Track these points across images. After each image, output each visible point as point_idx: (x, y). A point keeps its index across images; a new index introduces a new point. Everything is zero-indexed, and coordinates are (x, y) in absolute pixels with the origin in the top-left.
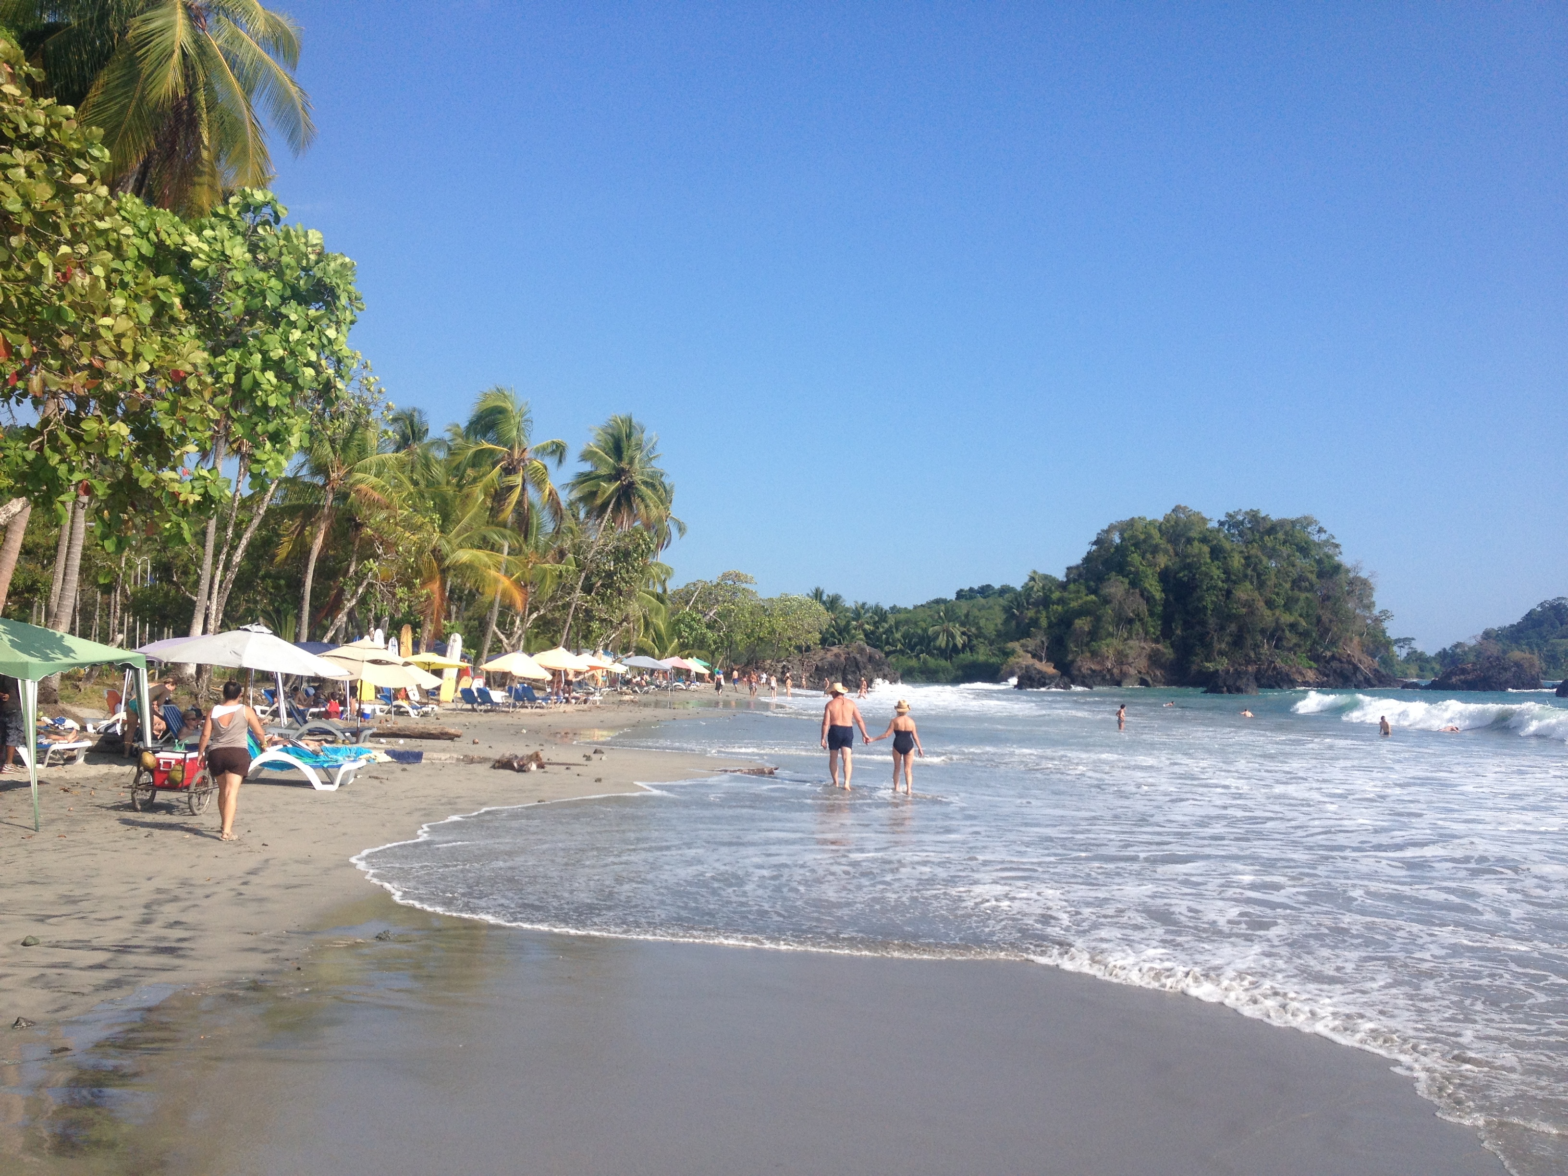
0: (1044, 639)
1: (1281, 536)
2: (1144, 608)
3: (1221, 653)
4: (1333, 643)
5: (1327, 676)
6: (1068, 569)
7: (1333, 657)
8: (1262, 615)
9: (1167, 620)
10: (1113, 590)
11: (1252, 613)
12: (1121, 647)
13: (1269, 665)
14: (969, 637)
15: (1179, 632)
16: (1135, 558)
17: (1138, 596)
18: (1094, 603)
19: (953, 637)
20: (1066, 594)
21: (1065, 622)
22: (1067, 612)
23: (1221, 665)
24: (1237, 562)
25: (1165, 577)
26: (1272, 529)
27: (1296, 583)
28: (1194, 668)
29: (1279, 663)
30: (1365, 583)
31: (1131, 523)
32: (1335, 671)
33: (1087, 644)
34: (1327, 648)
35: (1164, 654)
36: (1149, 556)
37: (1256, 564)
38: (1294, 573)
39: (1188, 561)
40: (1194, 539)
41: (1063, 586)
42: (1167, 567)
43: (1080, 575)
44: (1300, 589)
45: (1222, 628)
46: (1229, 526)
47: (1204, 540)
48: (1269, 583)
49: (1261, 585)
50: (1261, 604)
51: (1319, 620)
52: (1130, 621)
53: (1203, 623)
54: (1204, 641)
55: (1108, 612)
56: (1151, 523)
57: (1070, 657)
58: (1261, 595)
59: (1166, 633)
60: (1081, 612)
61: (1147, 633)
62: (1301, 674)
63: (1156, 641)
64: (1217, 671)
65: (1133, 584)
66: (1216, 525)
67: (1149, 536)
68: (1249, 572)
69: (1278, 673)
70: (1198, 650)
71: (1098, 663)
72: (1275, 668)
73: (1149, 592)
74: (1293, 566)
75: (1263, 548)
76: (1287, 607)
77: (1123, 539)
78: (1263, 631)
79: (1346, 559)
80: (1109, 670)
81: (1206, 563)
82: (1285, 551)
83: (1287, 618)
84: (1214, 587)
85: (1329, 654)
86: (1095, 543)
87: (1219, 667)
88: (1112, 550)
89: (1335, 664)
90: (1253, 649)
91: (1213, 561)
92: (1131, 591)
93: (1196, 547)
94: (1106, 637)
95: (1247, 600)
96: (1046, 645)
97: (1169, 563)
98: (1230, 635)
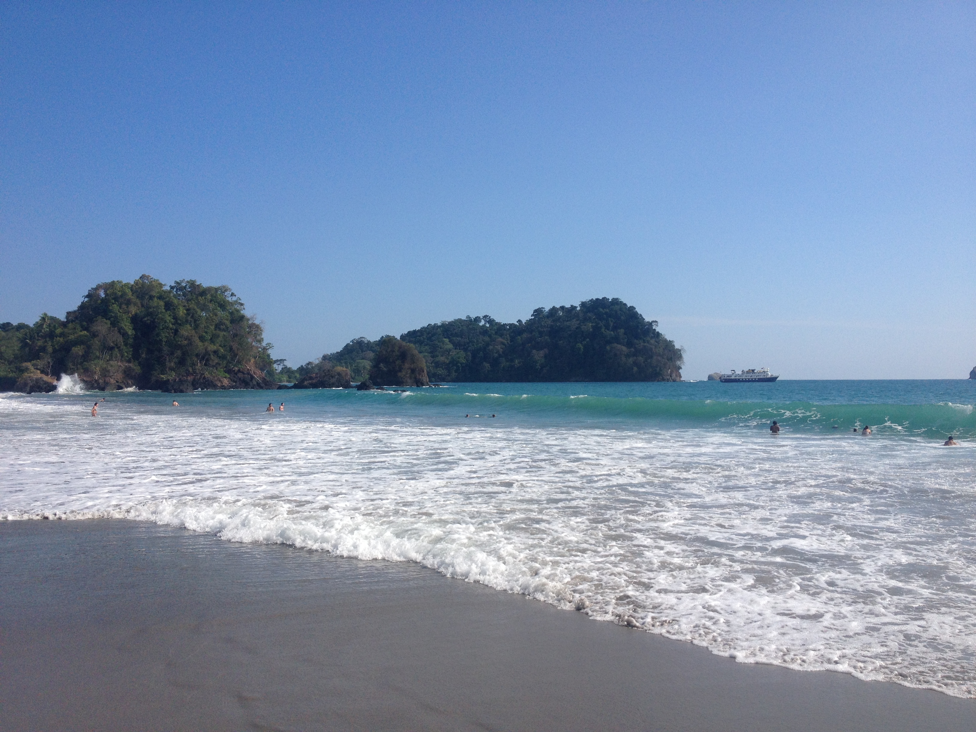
0: (50, 360)
1: (209, 297)
2: (120, 339)
3: (172, 369)
4: (239, 362)
5: (236, 382)
6: (68, 313)
7: (239, 371)
8: (197, 345)
9: (136, 348)
10: (99, 328)
11: (190, 344)
12: (105, 366)
13: (201, 376)
15: (144, 356)
16: (115, 307)
17: (116, 332)
18: (86, 336)
20: (66, 330)
21: (66, 348)
22: (67, 342)
23: (171, 376)
24: (181, 312)
25: (135, 320)
26: (204, 292)
27: (217, 327)
28: (153, 379)
29: (207, 374)
30: (258, 327)
31: (112, 284)
32: (240, 379)
33: (81, 363)
34: (235, 366)
35: (134, 370)
36: (124, 306)
37: (193, 314)
38: (217, 320)
39: (150, 310)
40: (154, 297)
41: (64, 325)
42: (136, 314)
43: (76, 318)
44: (220, 329)
45: (172, 353)
46: (177, 289)
47: (160, 298)
48: (201, 326)
49: (196, 327)
50: (196, 339)
51: (231, 349)
52: (112, 349)
53: (160, 350)
54: (160, 360)
55: (96, 342)
56: (126, 285)
58: (196, 333)
59: (136, 356)
60: (76, 343)
61: (122, 356)
62: (220, 381)
63: (129, 361)
64: (168, 380)
65: (113, 324)
66: (169, 288)
67: (124, 294)
68: (189, 318)
69: (206, 381)
70: (157, 367)
71: (89, 376)
72: (204, 378)
73: (124, 330)
74: (216, 315)
75: (198, 304)
76: (212, 341)
77: (106, 295)
78: (197, 355)
79: (247, 312)
80: (96, 381)
81: (161, 312)
82: (211, 306)
83: (212, 347)
84: (167, 328)
85: (236, 369)
86: (87, 296)
87: (170, 378)
88: (99, 301)
89: (240, 375)
90: (192, 367)
91: (166, 311)
92: (112, 329)
93: (156, 302)
94: (95, 359)
95: (187, 336)
96: (51, 364)
97: (138, 312)
98: (177, 358)
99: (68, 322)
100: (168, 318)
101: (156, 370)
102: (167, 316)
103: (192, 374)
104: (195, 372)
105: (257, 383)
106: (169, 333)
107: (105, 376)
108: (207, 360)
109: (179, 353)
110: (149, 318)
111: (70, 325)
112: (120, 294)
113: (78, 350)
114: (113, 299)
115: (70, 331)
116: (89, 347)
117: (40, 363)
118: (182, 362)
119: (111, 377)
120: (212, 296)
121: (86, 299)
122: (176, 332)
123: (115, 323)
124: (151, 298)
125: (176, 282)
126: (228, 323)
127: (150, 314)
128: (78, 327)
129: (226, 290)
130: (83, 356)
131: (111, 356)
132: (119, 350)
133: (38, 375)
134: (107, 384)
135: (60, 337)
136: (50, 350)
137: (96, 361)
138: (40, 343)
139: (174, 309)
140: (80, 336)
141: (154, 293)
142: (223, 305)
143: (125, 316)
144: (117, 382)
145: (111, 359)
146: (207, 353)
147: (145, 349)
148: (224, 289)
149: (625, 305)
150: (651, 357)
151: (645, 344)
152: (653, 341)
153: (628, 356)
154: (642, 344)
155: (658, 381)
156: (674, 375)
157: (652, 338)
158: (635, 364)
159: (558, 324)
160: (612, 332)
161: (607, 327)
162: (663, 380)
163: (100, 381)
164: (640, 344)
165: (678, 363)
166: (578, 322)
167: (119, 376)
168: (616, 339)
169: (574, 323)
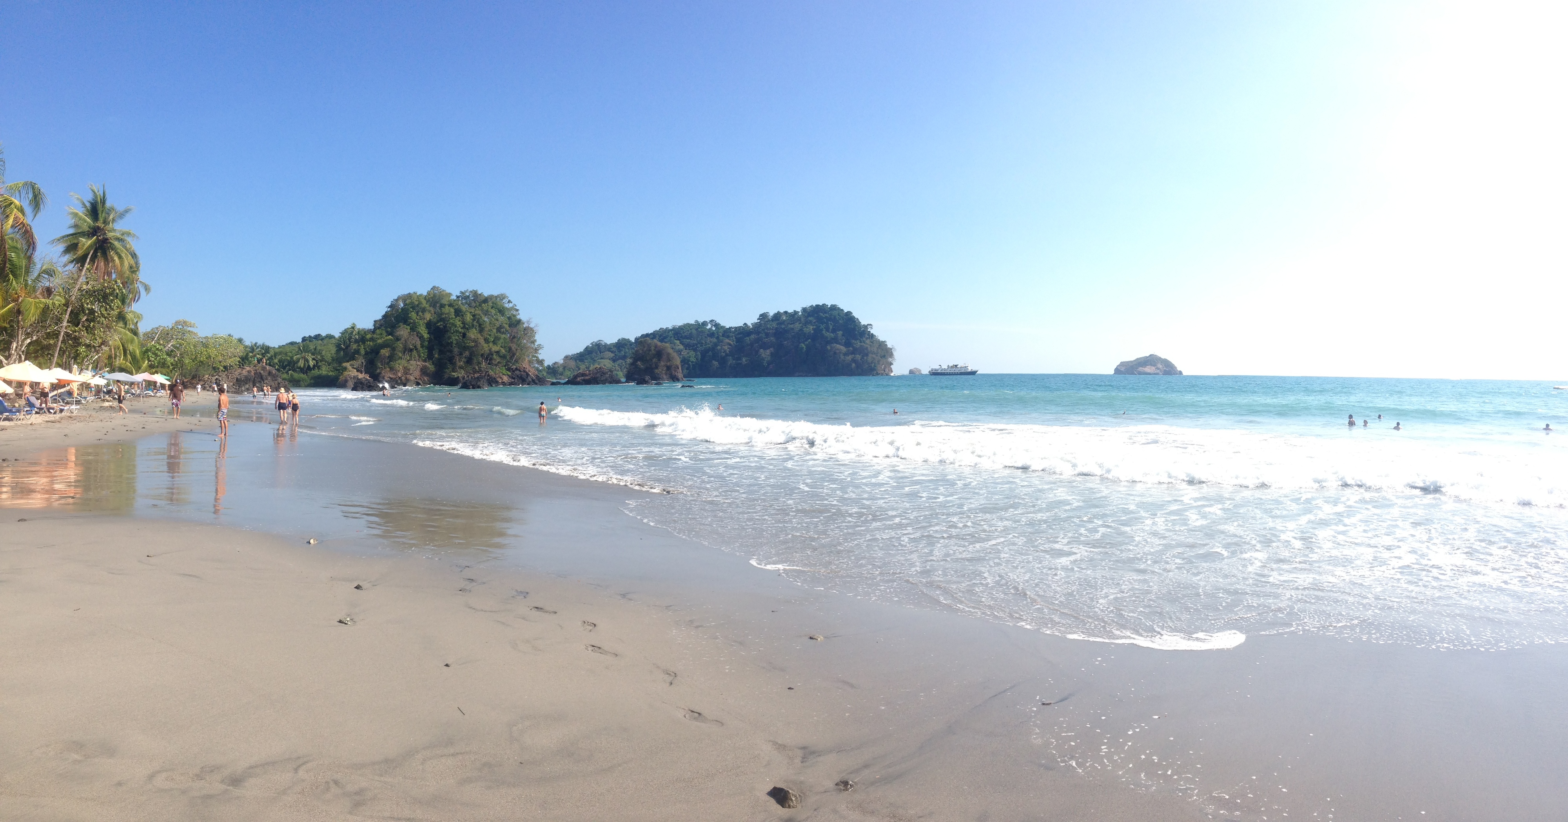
0: (363, 361)
1: (490, 304)
2: (418, 343)
3: (461, 368)
4: (516, 361)
5: (514, 379)
6: (375, 321)
7: (516, 369)
8: (483, 347)
9: (430, 350)
10: (402, 333)
11: (476, 346)
12: (406, 365)
13: (486, 373)
14: (317, 361)
15: (436, 356)
16: (413, 315)
17: (415, 336)
18: (391, 340)
19: (308, 361)
20: (375, 336)
21: (374, 352)
22: (375, 345)
23: (460, 374)
24: (468, 318)
25: (429, 325)
26: (485, 300)
28: (446, 376)
29: (491, 373)
30: (532, 329)
31: (409, 295)
32: (518, 376)
33: (388, 363)
34: (513, 364)
35: (429, 368)
36: (420, 314)
37: (478, 319)
38: (498, 324)
39: (443, 316)
40: (445, 305)
41: (373, 332)
42: (430, 320)
43: (381, 325)
44: (500, 332)
45: (461, 354)
46: (462, 298)
47: (450, 305)
48: (486, 329)
49: (481, 330)
50: (482, 341)
51: (510, 349)
52: (411, 350)
53: (451, 351)
54: (451, 360)
55: (400, 345)
56: (421, 295)
57: (378, 371)
58: (482, 336)
59: (430, 357)
60: (384, 345)
61: (419, 356)
62: (501, 378)
63: (425, 361)
64: (458, 377)
65: (412, 329)
66: (455, 298)
67: (420, 303)
68: (475, 323)
69: (490, 378)
70: (449, 366)
71: (394, 374)
72: (488, 375)
73: (420, 333)
74: (497, 320)
75: (482, 310)
76: (494, 343)
77: (405, 305)
78: (482, 355)
79: (523, 316)
80: (400, 378)
81: (452, 318)
82: (493, 311)
83: (495, 348)
84: (457, 331)
85: (515, 367)
86: (389, 307)
87: (459, 375)
88: (400, 310)
89: (517, 372)
90: (478, 365)
91: (456, 317)
92: (412, 333)
93: (447, 309)
94: (398, 359)
95: (474, 339)
96: (364, 364)
97: (431, 318)
98: (465, 358)
99: (375, 329)
100: (458, 323)
101: (448, 369)
102: (457, 321)
103: (478, 372)
104: (481, 370)
105: (532, 379)
106: (458, 336)
107: (407, 375)
108: (491, 359)
109: (467, 353)
110: (441, 323)
111: (378, 331)
112: (416, 303)
113: (385, 352)
114: (411, 308)
115: (378, 337)
116: (394, 349)
117: (356, 363)
118: (469, 361)
119: (411, 374)
120: (493, 303)
121: (389, 309)
122: (464, 335)
124: (442, 306)
125: (461, 292)
126: (507, 326)
127: (442, 320)
128: (384, 332)
129: (504, 298)
130: (389, 357)
131: (411, 356)
132: (417, 352)
133: (354, 373)
134: (407, 380)
135: (370, 341)
136: (363, 352)
137: (399, 361)
138: (355, 346)
139: (462, 315)
140: (386, 340)
141: (444, 301)
142: (502, 311)
143: (421, 322)
144: (416, 379)
145: (411, 359)
146: (491, 354)
147: (438, 350)
148: (502, 297)
149: (842, 310)
150: (867, 355)
151: (862, 344)
152: (868, 341)
153: (845, 354)
154: (859, 344)
155: (873, 375)
156: (887, 370)
157: (867, 338)
158: (854, 360)
159: (783, 326)
160: (832, 334)
161: (827, 330)
162: (878, 374)
163: (403, 378)
164: (857, 344)
165: (890, 359)
166: (801, 325)
167: (417, 373)
168: (835, 340)
169: (797, 326)
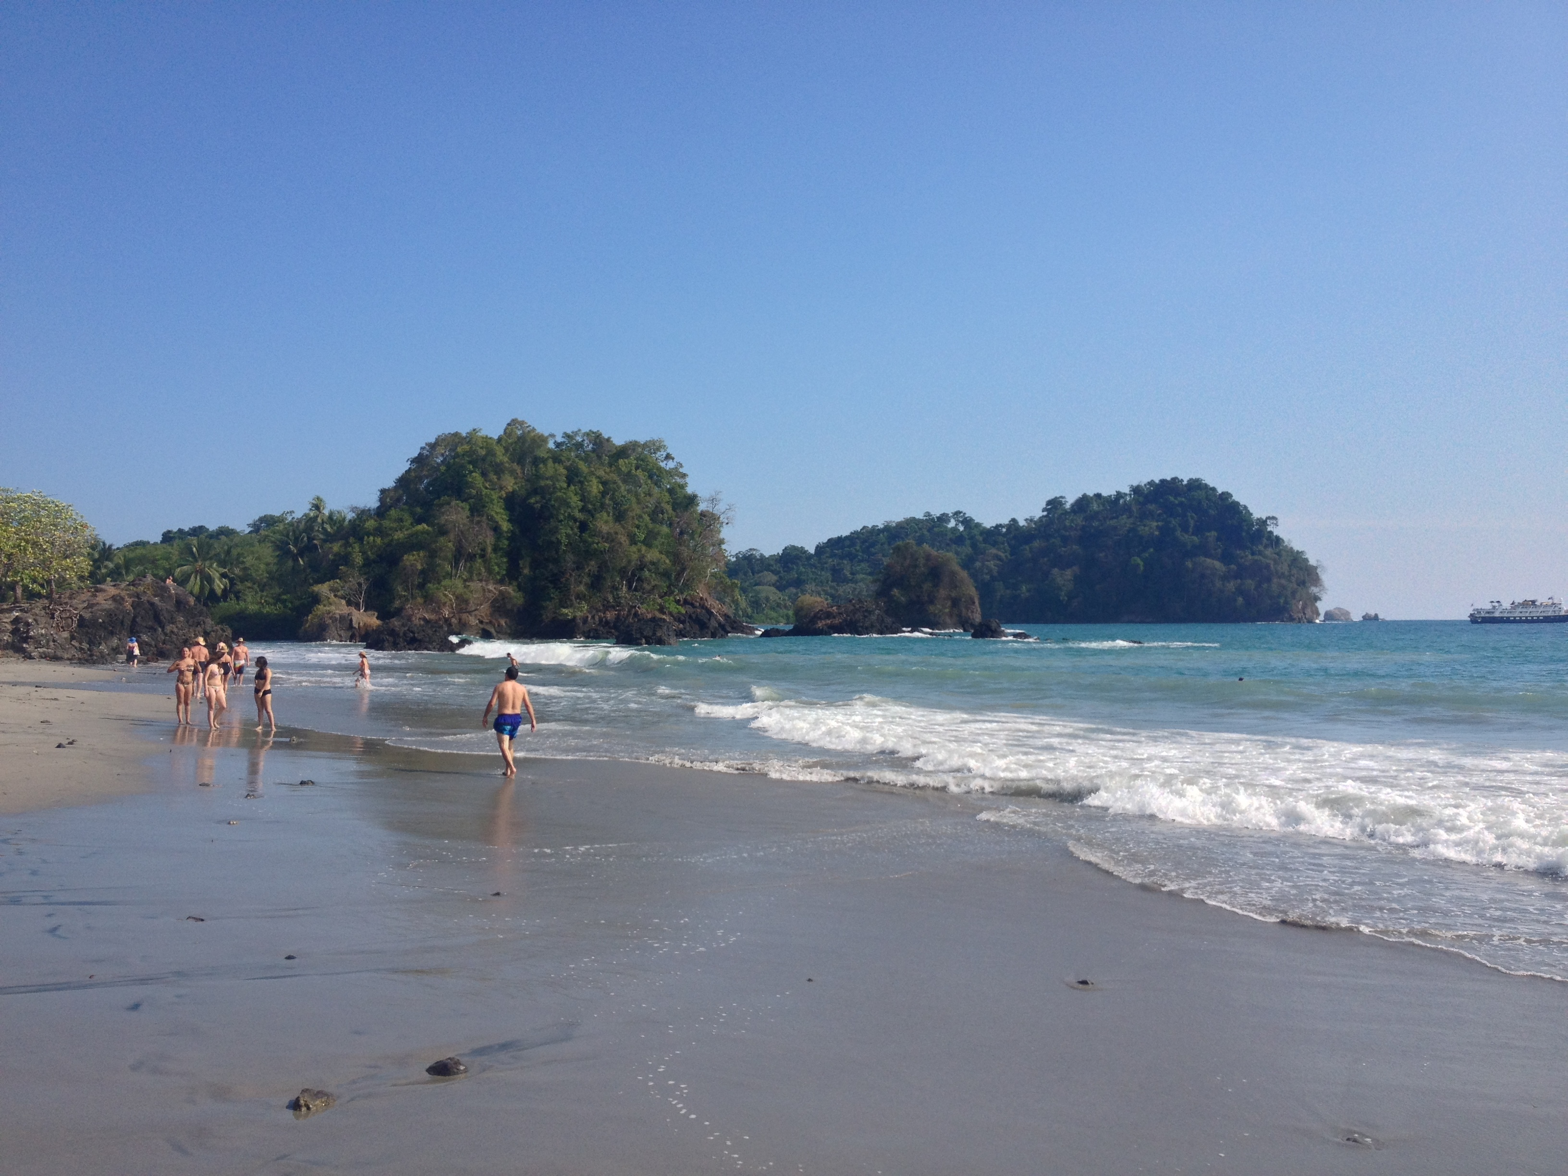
2: (490, 540)
3: (580, 597)
6: (381, 493)
8: (624, 552)
9: (513, 558)
10: (450, 517)
12: (460, 591)
14: (231, 581)
16: (474, 479)
17: (482, 525)
18: (428, 533)
19: (210, 580)
20: (384, 524)
21: (389, 558)
22: (389, 545)
23: (578, 611)
24: (595, 488)
26: (622, 452)
33: (420, 586)
34: (685, 590)
35: (511, 598)
36: (491, 477)
38: (651, 503)
39: (541, 484)
40: (543, 458)
41: (380, 515)
42: (513, 492)
43: (397, 501)
44: (656, 520)
46: (573, 447)
47: (553, 460)
48: (630, 514)
49: (620, 517)
50: (623, 539)
51: (677, 555)
52: (471, 557)
53: (557, 561)
54: (556, 580)
55: (448, 545)
56: (488, 437)
57: (397, 604)
58: (622, 527)
59: (512, 574)
60: (410, 546)
61: (490, 571)
64: (574, 618)
65: (475, 511)
67: (489, 453)
68: (607, 500)
69: (639, 620)
70: (554, 594)
71: (433, 611)
73: (493, 520)
74: (649, 495)
75: (618, 473)
77: (452, 457)
78: (623, 572)
81: (560, 489)
82: (641, 477)
83: (652, 555)
84: (571, 518)
86: (413, 462)
87: (579, 614)
88: (441, 469)
90: (611, 592)
91: (569, 486)
96: (364, 587)
97: (515, 487)
98: (589, 575)
99: (384, 508)
100: (575, 500)
101: (551, 599)
102: (572, 495)
103: (613, 607)
104: (619, 604)
105: (719, 624)
106: (572, 529)
107: (461, 611)
108: (641, 580)
109: (592, 566)
110: (538, 498)
111: (391, 515)
112: (483, 452)
113: (414, 560)
114: (470, 462)
115: (394, 525)
116: (433, 554)
117: (344, 587)
118: (596, 584)
119: (470, 612)
120: (639, 457)
121: (412, 467)
122: (583, 527)
123: (478, 508)
124: (536, 461)
125: (568, 435)
126: (668, 508)
127: (539, 491)
128: (406, 516)
129: (658, 449)
130: (423, 572)
131: (471, 572)
132: (485, 562)
133: (340, 608)
134: (463, 625)
135: (374, 536)
137: (446, 582)
138: (337, 547)
139: (581, 482)
140: (416, 534)
142: (656, 475)
143: (495, 496)
144: (481, 622)
145: (470, 579)
146: (640, 567)
147: (528, 559)
148: (655, 446)
150: (1269, 580)
151: (1257, 557)
152: (1268, 552)
157: (1267, 546)
158: (1240, 591)
160: (1194, 538)
161: (1184, 529)
163: (453, 620)
164: (1247, 557)
167: (484, 609)
